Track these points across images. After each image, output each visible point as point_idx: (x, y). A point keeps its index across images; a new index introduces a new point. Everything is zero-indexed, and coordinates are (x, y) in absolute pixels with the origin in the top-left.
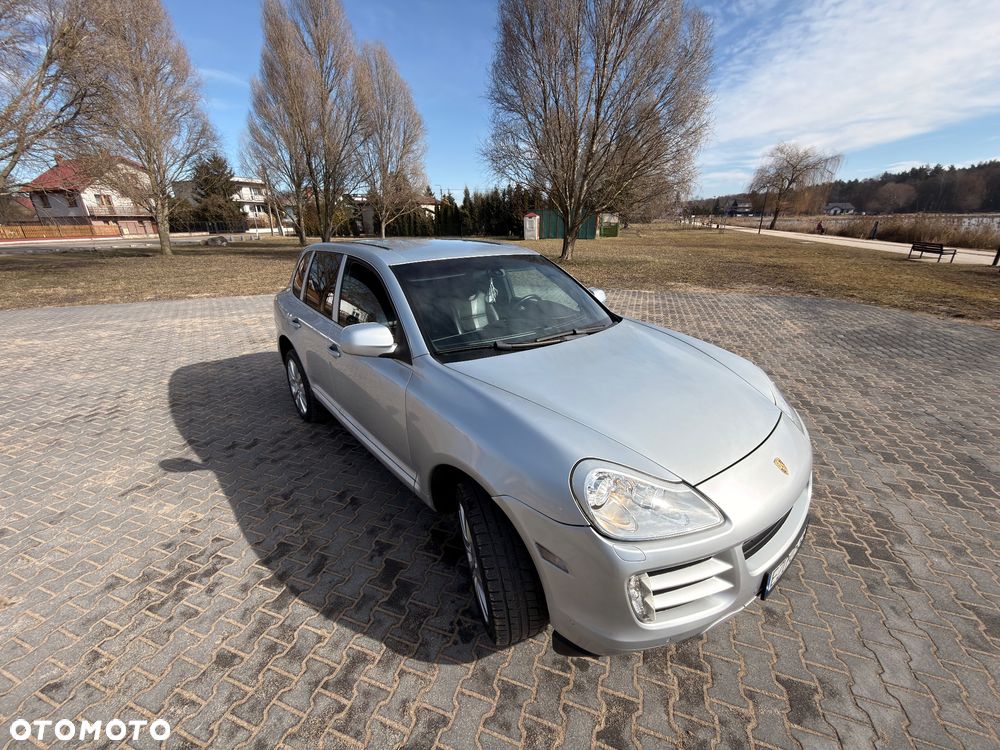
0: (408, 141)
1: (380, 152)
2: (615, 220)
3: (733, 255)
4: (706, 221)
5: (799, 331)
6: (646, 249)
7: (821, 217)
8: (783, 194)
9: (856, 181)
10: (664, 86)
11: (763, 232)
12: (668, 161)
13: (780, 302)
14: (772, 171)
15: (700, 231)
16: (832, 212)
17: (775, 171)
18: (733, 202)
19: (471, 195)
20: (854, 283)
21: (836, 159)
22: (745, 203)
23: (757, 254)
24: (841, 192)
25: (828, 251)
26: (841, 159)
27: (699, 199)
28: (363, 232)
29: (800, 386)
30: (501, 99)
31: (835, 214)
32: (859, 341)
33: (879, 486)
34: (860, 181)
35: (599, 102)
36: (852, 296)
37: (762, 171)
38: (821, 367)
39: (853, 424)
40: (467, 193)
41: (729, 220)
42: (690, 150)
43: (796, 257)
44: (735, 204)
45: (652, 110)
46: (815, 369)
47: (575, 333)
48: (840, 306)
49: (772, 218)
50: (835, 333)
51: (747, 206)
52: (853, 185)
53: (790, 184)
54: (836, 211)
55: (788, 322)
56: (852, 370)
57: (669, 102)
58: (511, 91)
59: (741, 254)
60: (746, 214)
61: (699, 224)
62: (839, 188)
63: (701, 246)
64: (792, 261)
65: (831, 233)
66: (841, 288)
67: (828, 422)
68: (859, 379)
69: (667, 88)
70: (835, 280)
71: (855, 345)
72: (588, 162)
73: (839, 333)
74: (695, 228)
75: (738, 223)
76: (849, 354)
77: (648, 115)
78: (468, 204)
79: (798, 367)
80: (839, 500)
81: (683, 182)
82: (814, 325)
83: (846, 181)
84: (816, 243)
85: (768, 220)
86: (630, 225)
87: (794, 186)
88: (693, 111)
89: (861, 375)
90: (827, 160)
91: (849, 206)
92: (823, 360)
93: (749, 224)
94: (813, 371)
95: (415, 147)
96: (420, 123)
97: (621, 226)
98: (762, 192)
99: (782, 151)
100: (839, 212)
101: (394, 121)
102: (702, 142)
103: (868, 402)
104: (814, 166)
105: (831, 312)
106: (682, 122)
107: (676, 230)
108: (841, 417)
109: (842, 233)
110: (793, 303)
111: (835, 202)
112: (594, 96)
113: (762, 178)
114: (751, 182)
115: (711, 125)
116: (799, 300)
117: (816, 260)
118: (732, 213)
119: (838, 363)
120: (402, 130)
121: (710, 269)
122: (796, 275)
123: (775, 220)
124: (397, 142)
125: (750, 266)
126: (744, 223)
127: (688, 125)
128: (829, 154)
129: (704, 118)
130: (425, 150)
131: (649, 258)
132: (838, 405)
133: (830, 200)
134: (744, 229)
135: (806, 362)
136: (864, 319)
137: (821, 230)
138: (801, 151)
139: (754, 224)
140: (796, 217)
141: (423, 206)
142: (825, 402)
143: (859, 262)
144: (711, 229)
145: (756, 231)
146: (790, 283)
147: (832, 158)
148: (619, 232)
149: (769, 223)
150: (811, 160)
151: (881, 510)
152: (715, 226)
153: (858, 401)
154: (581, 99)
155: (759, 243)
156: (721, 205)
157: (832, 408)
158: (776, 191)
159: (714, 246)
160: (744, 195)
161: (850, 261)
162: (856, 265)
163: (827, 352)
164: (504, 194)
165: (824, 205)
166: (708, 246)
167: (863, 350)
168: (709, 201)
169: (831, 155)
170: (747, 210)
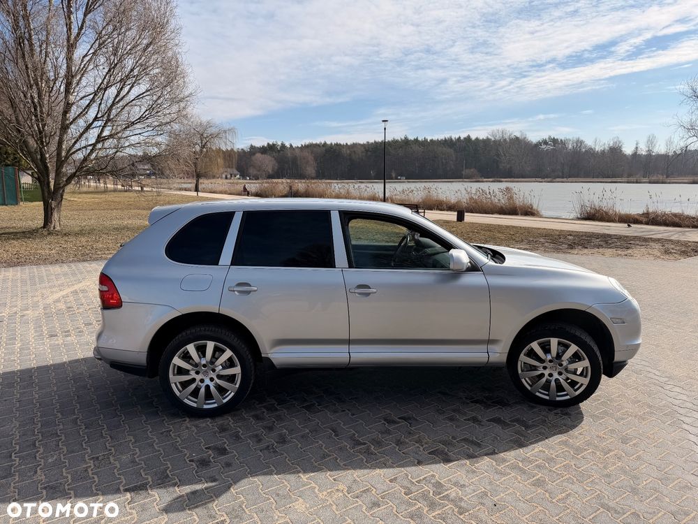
16: (224, 176)
21: (232, 130)
31: (226, 178)
51: (146, 167)
90: (225, 132)
100: (229, 176)
123: (197, 181)
128: (227, 127)
138: (204, 121)
170: (148, 172)
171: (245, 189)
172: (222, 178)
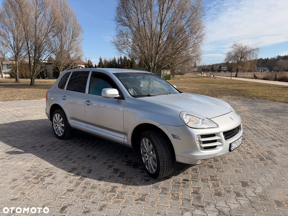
0: (74, 36)
1: (61, 40)
2: (169, 73)
3: (221, 86)
4: (209, 74)
5: (246, 109)
6: (184, 84)
7: (255, 73)
8: (239, 63)
9: (268, 58)
10: (187, 19)
11: (232, 78)
12: (191, 48)
13: (239, 101)
14: (233, 54)
15: (206, 78)
16: (260, 71)
17: (234, 54)
18: (219, 66)
19: (103, 60)
20: (267, 95)
21: (258, 49)
22: (224, 67)
23: (230, 86)
24: (262, 63)
25: (258, 85)
26: (259, 49)
27: (205, 65)
28: (46, 77)
29: (246, 124)
30: (120, 21)
31: (261, 72)
32: (267, 112)
33: (270, 145)
34: (269, 59)
35: (161, 24)
36: (266, 99)
37: (229, 54)
38: (254, 119)
39: (263, 132)
40: (101, 59)
41: (218, 74)
42: (199, 44)
43: (246, 86)
44: (220, 67)
45: (183, 28)
46: (252, 119)
47: (170, 94)
48: (261, 102)
49: (236, 73)
50: (259, 110)
51: (225, 68)
52: (267, 60)
53: (241, 59)
54: (261, 71)
55: (243, 107)
56: (264, 119)
57: (189, 25)
58: (124, 18)
59: (224, 86)
60: (225, 71)
61: (205, 75)
62: (261, 61)
63: (207, 83)
64: (244, 88)
65: (260, 79)
66: (262, 96)
67: (255, 132)
68: (266, 122)
69: (188, 20)
70: (260, 94)
71: (266, 113)
72: (158, 47)
73: (261, 110)
74: (204, 77)
75: (222, 75)
76: (264, 115)
77: (182, 30)
78: (101, 65)
79: (246, 119)
80: (257, 149)
81: (197, 56)
82: (252, 108)
83: (264, 59)
84: (254, 82)
85: (234, 74)
86: (175, 76)
87: (242, 59)
88: (199, 29)
89: (267, 120)
90: (254, 50)
91: (266, 68)
92: (254, 117)
93: (227, 75)
94: (251, 120)
95: (77, 39)
96: (80, 28)
97: (172, 76)
98: (230, 62)
99: (236, 46)
100: (263, 71)
101: (68, 27)
102: (204, 40)
103: (269, 127)
104: (250, 52)
105: (258, 104)
106: (195, 33)
107: (196, 78)
108: (259, 131)
109: (264, 79)
110: (244, 101)
111: (261, 67)
112: (159, 21)
113: (230, 56)
114: (225, 58)
115: (206, 35)
116: (247, 100)
117: (253, 88)
118: (219, 71)
119: (259, 118)
120: (71, 31)
121: (211, 91)
122: (246, 93)
123: (237, 73)
124: (69, 36)
125: (228, 90)
126: (225, 75)
127: (197, 34)
128: (255, 47)
129: (203, 32)
130: (82, 40)
131: (186, 87)
132: (259, 128)
133: (258, 66)
134: (224, 77)
135: (249, 118)
136: (270, 105)
137: (256, 78)
138: (244, 46)
139: (229, 75)
140: (246, 73)
141: (79, 65)
142: (254, 128)
143: (270, 88)
144: (211, 77)
145: (230, 78)
146: (243, 95)
147: (256, 49)
148: (171, 78)
149: (235, 75)
150: (248, 50)
151: (269, 150)
152: (212, 76)
153: (265, 127)
154: (154, 23)
155: (231, 82)
156: (214, 67)
157: (257, 129)
158: (236, 62)
159: (212, 83)
160: (223, 64)
161: (266, 88)
162: (269, 89)
163: (256, 115)
164: (118, 61)
165: (256, 68)
166: (210, 83)
167: (269, 114)
168: (209, 66)
169: (255, 48)
170: (225, 70)
171: (255, 76)
172: (259, 72)
